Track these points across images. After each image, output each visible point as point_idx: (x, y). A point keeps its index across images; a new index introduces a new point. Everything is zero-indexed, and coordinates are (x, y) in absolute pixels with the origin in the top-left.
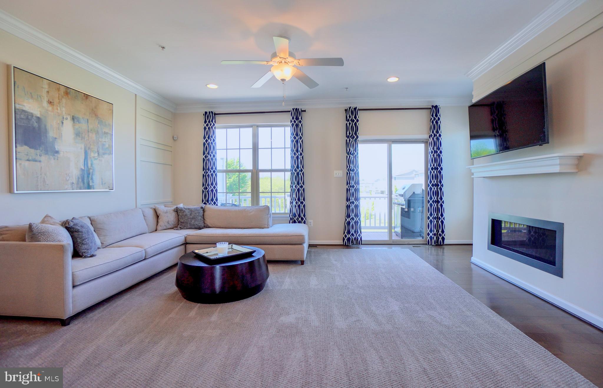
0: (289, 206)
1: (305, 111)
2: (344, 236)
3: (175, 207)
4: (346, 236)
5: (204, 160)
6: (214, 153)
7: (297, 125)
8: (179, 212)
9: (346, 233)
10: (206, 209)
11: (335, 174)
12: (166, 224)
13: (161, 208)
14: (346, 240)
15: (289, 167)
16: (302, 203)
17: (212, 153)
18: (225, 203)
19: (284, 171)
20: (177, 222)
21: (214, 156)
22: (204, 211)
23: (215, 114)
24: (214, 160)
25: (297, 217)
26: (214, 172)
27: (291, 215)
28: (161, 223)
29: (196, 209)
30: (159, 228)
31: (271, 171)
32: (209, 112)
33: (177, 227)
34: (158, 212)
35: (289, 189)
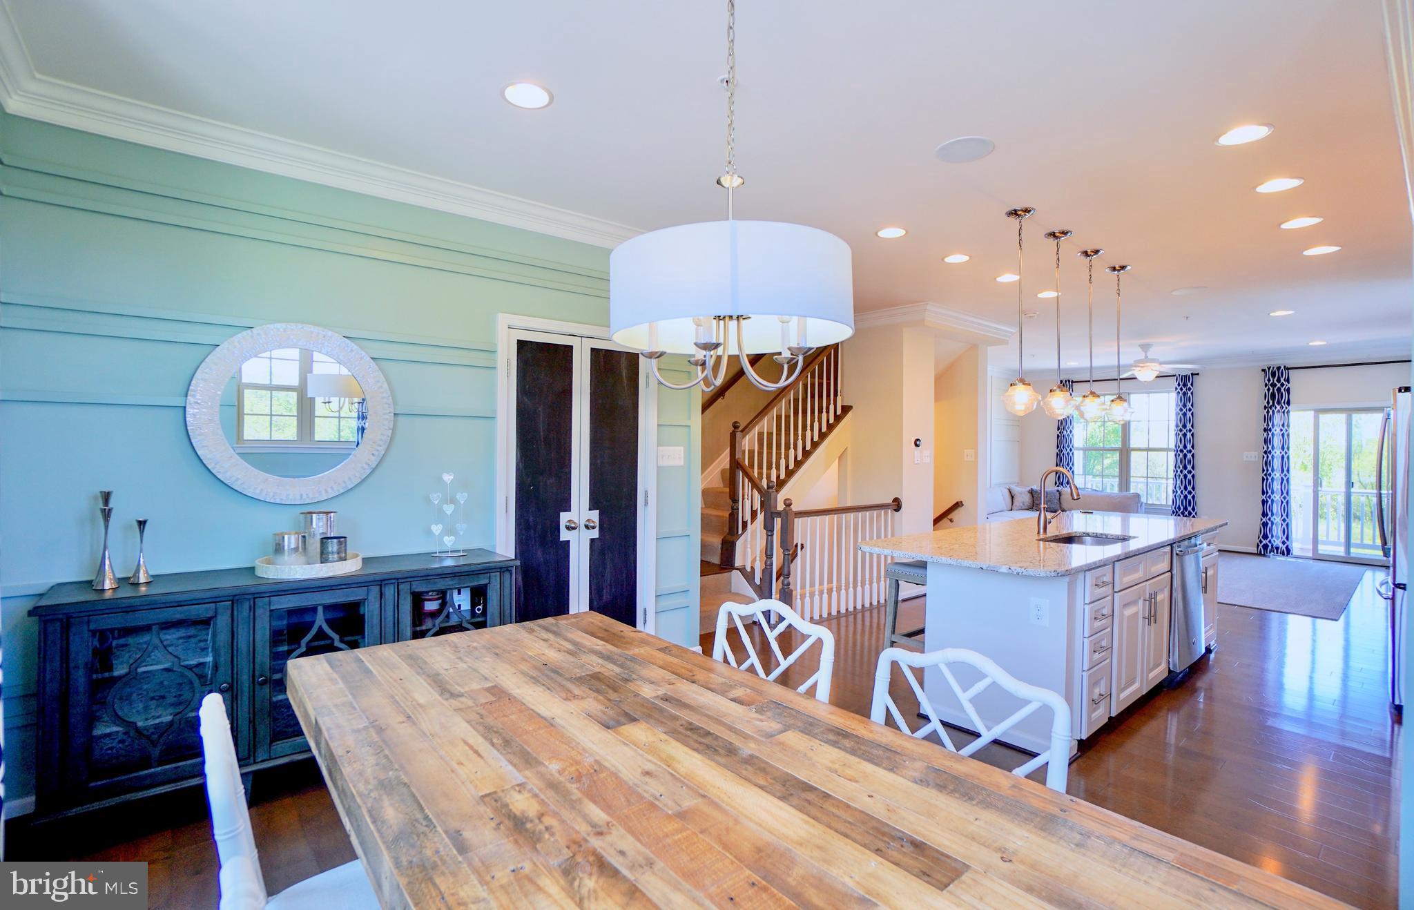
0: (1171, 496)
1: (1198, 374)
2: (1258, 541)
3: (1029, 488)
4: (1261, 542)
5: (1058, 436)
6: (1071, 428)
7: (1185, 394)
8: (1034, 493)
9: (1261, 538)
10: (1062, 493)
11: (1244, 456)
12: (1021, 504)
13: (1017, 490)
14: (1261, 547)
15: (1172, 446)
16: (1190, 493)
17: (1069, 428)
18: (1083, 487)
19: (1167, 450)
20: (1032, 503)
21: (1071, 432)
22: (1060, 494)
23: (1073, 382)
24: (1071, 436)
25: (1182, 510)
26: (1071, 450)
27: (1173, 507)
28: (1016, 503)
29: (1052, 492)
30: (1014, 508)
31: (1148, 450)
32: (1066, 381)
33: (1032, 508)
34: (1013, 493)
35: (1171, 474)
